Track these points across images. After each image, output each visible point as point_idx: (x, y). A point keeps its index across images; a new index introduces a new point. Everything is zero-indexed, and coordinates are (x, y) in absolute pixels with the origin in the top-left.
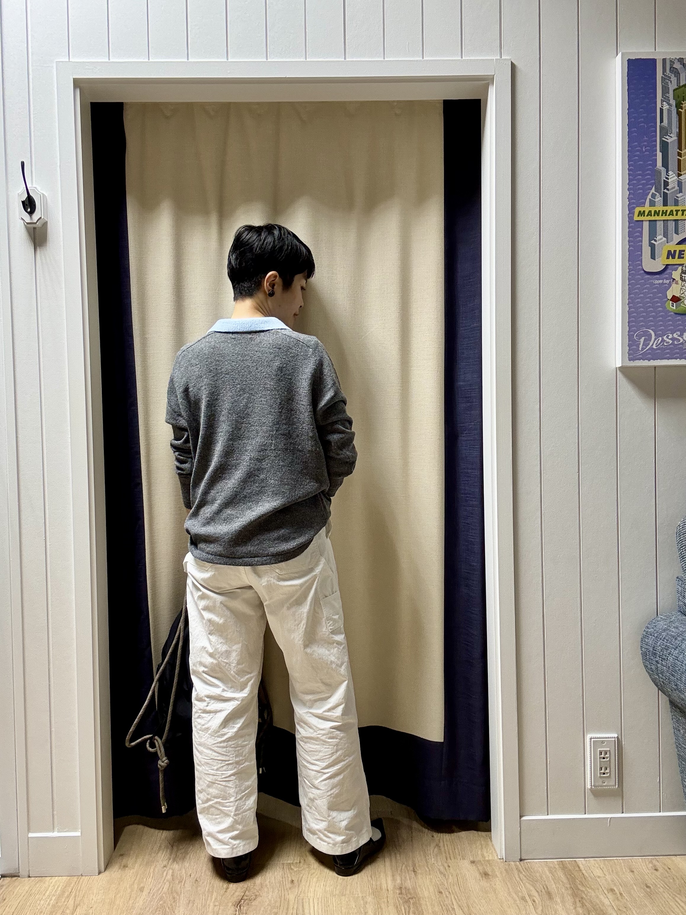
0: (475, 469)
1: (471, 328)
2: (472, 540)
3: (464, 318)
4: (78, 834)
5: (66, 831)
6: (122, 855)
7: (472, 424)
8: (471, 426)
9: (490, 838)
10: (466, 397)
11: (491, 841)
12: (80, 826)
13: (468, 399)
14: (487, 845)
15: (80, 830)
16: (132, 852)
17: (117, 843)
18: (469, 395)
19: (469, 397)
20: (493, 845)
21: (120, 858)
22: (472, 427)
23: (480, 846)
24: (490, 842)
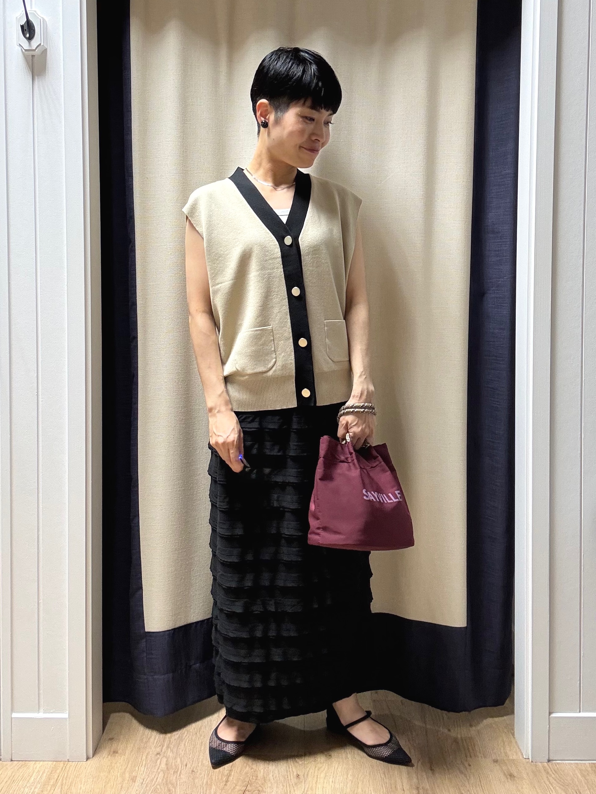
0: (503, 329)
1: (502, 175)
2: (498, 406)
3: (494, 164)
4: (66, 715)
5: (52, 713)
6: (111, 739)
7: (501, 279)
8: (499, 282)
9: (513, 734)
10: (495, 251)
11: (514, 738)
12: (67, 706)
13: (497, 253)
14: (511, 742)
15: (68, 712)
16: (122, 737)
17: (106, 725)
18: (499, 249)
19: (498, 251)
20: (516, 742)
21: (110, 742)
22: (500, 284)
23: (502, 744)
24: (512, 739)
